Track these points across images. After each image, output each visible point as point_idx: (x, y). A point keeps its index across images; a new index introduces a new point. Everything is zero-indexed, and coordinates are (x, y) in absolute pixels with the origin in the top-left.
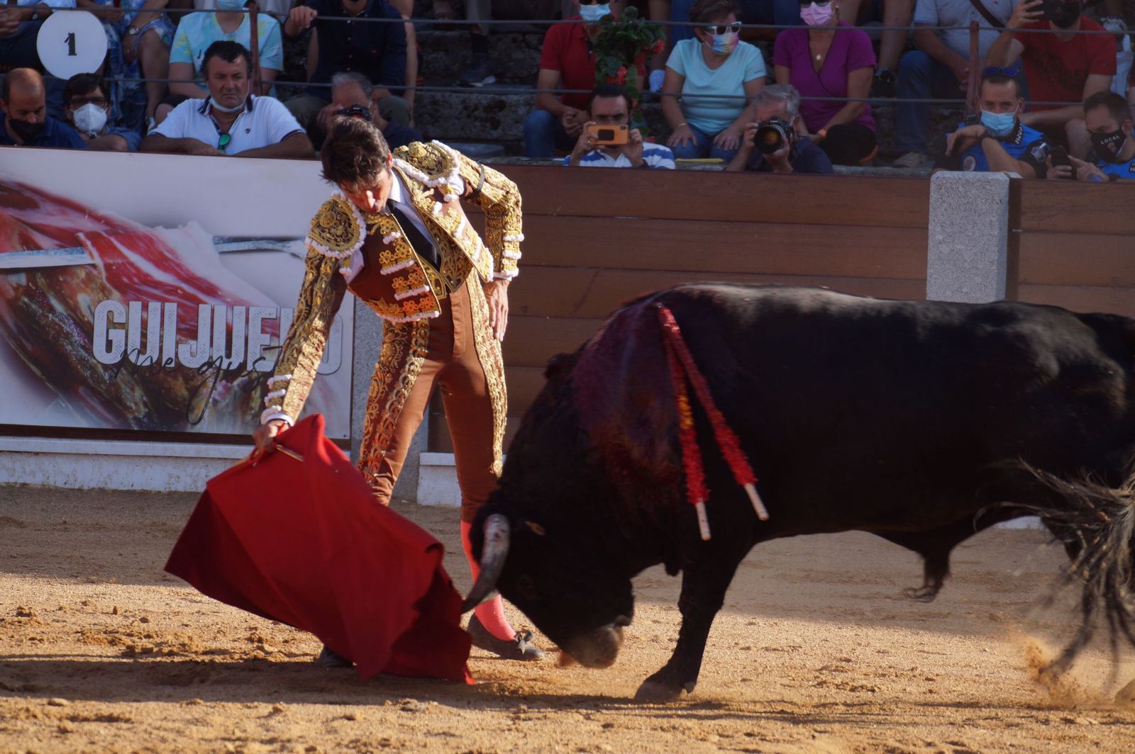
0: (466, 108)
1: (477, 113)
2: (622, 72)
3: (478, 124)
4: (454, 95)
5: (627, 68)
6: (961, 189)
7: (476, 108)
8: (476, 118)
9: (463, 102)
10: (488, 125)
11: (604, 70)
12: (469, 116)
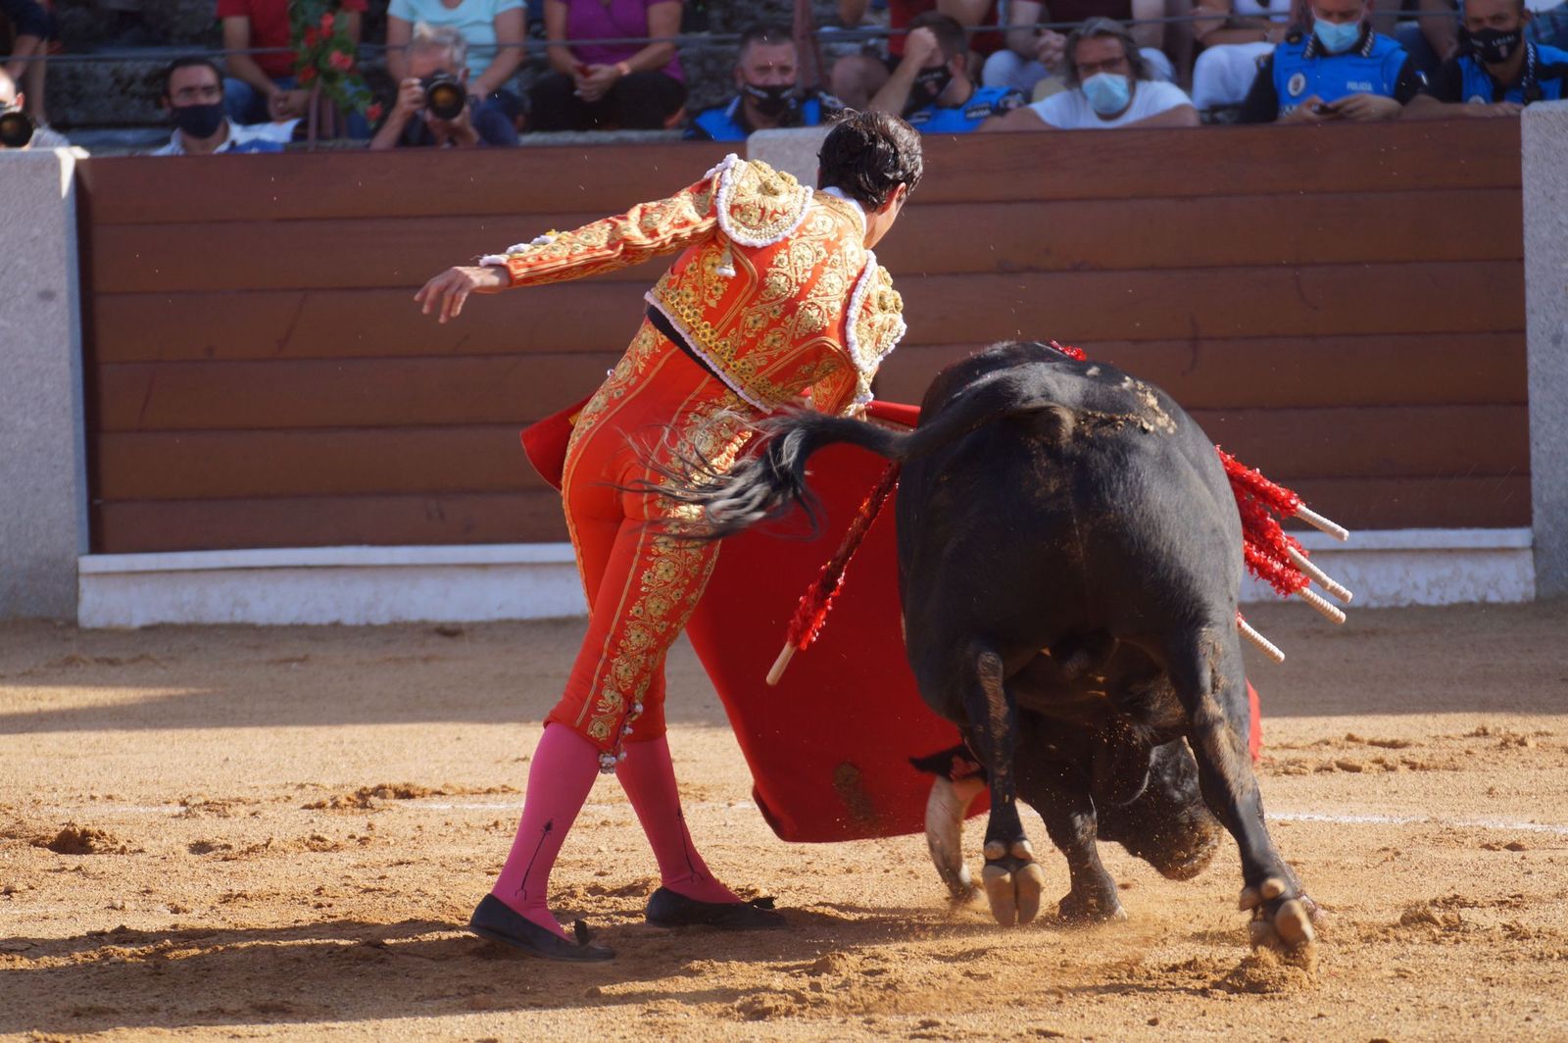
0: (118, 81)
1: (134, 87)
2: (328, 21)
3: (136, 102)
4: (100, 65)
5: (333, 12)
6: (788, 152)
7: (132, 81)
8: (134, 95)
9: (114, 73)
10: (150, 103)
11: (302, 19)
12: (123, 92)
